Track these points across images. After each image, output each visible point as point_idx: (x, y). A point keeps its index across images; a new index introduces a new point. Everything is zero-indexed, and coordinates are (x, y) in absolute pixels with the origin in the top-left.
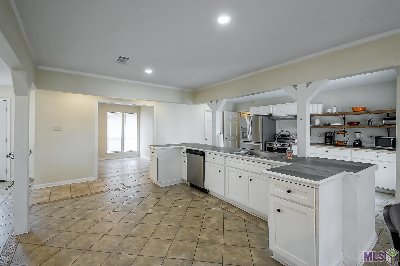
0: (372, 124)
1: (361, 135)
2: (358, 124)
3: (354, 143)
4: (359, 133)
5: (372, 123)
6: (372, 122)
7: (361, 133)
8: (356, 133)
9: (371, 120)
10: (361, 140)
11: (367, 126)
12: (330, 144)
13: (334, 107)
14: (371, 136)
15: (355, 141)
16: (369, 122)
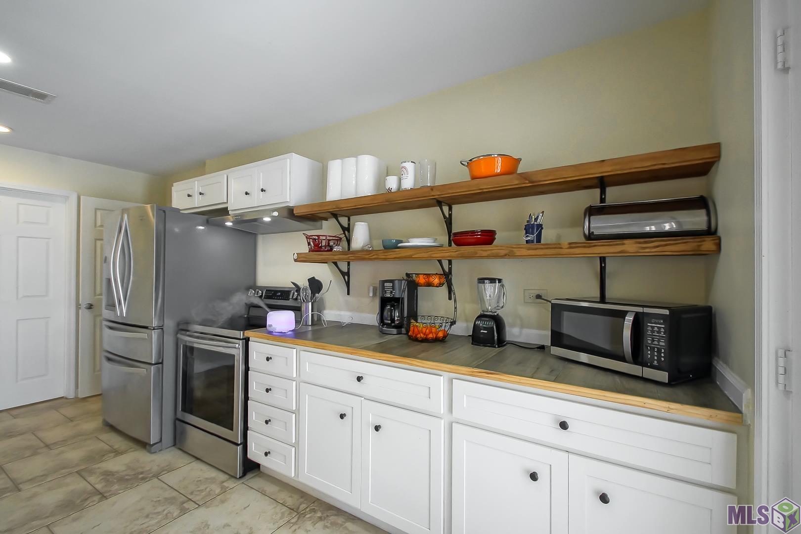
0: (539, 239)
1: (499, 292)
2: (488, 237)
3: (476, 328)
4: (492, 281)
5: (540, 232)
6: (540, 227)
7: (500, 281)
8: (482, 280)
9: (536, 219)
10: (500, 312)
11: (519, 247)
12: (394, 331)
13: (406, 165)
14: (539, 297)
15: (481, 317)
16: (529, 229)
